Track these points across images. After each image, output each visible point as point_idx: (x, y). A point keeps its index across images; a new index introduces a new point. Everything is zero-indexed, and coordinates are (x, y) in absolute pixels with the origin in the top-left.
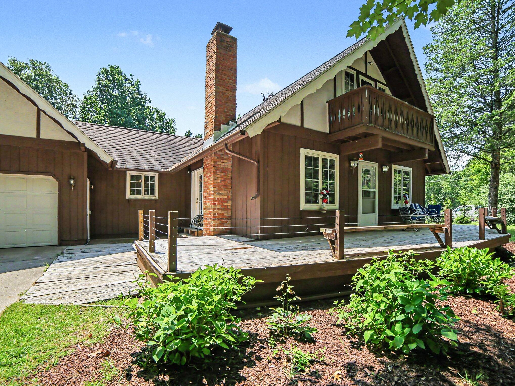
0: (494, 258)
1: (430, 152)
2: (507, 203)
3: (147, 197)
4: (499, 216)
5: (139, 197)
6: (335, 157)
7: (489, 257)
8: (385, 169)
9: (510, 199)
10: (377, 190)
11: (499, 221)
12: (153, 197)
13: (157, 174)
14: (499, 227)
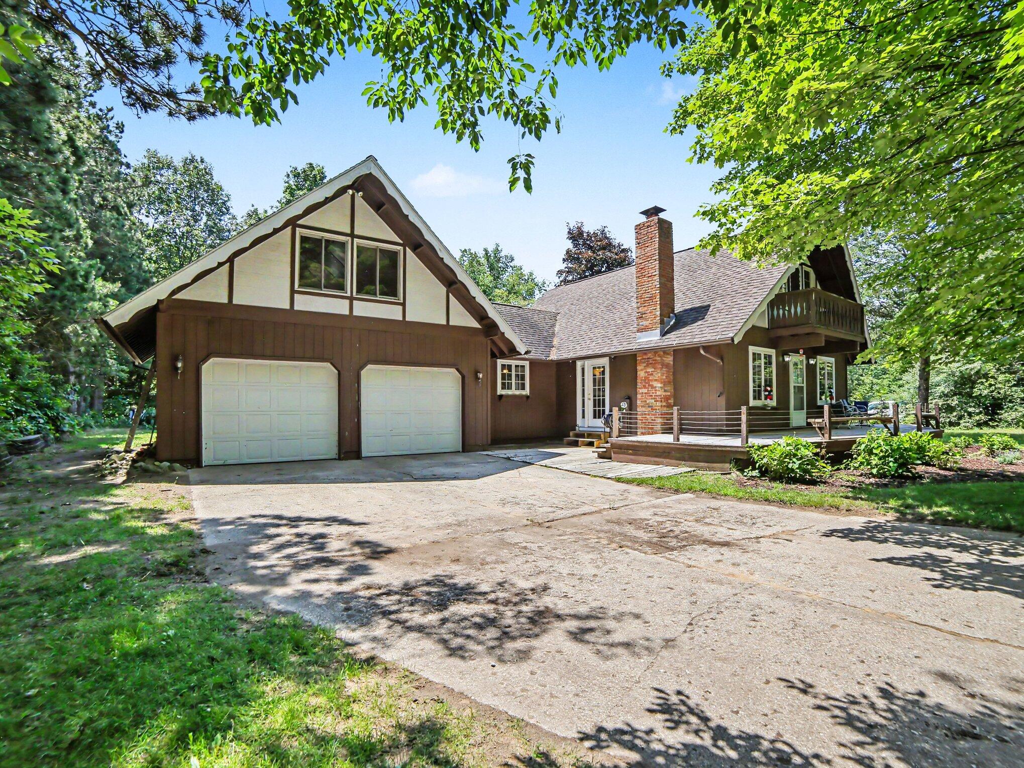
0: (933, 438)
1: (861, 344)
2: (940, 397)
3: (518, 392)
4: (933, 413)
5: (510, 392)
6: (772, 352)
7: (929, 438)
8: (812, 362)
9: (943, 392)
10: (805, 385)
11: (933, 417)
12: (524, 393)
13: (528, 362)
14: (933, 422)
